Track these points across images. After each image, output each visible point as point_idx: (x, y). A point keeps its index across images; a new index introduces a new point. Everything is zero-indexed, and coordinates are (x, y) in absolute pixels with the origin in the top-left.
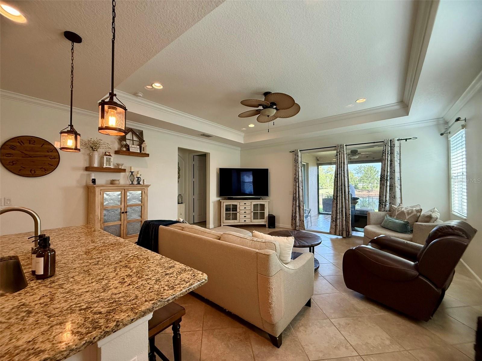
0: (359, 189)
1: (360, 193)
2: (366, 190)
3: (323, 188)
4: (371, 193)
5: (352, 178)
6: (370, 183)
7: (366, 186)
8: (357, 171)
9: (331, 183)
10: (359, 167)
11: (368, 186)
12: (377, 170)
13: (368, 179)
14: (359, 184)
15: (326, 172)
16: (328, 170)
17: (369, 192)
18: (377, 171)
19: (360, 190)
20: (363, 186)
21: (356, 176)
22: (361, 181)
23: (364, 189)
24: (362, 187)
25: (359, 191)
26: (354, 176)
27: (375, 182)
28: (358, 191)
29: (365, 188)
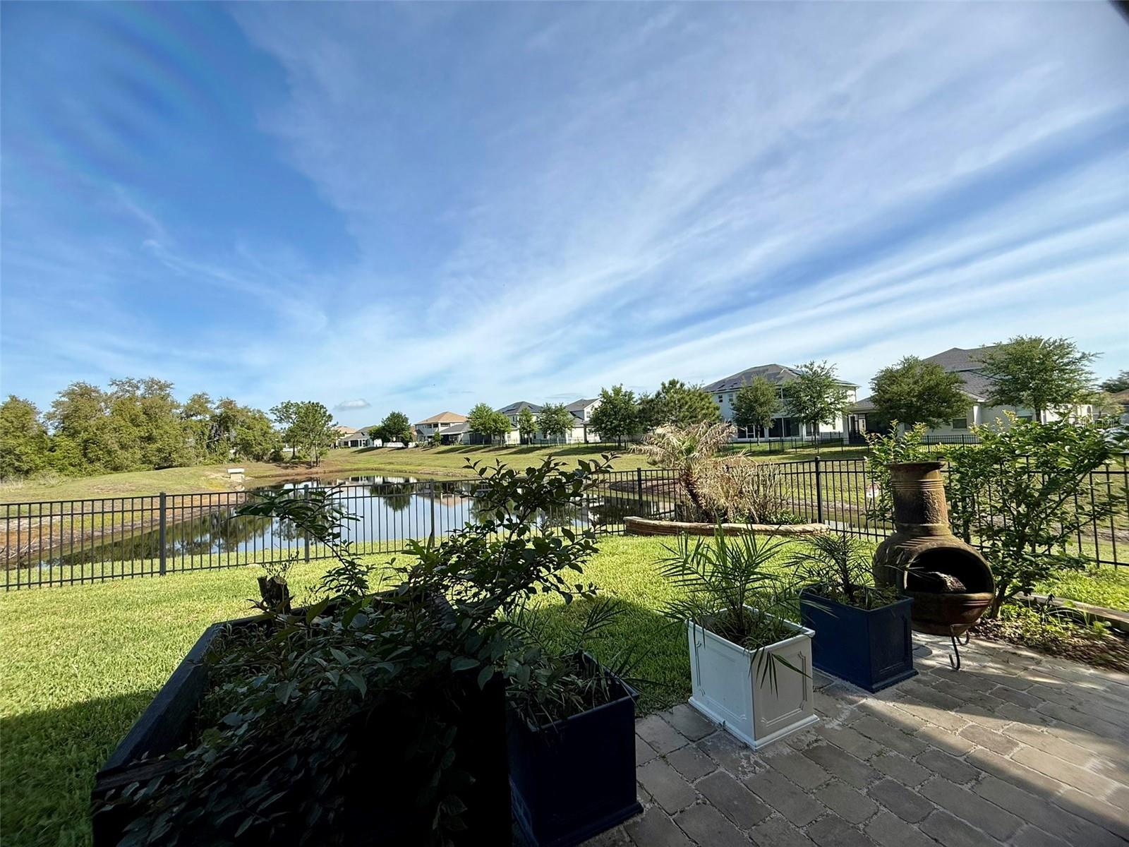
0: (286, 460)
1: (289, 471)
2: (299, 463)
3: (170, 466)
4: (314, 470)
5: (265, 432)
6: (312, 444)
7: (300, 454)
8: (278, 414)
9: (202, 447)
10: (284, 405)
11: (308, 453)
12: (328, 413)
13: (306, 435)
14: (285, 449)
15: (183, 415)
16: (190, 410)
18: (327, 415)
20: (294, 453)
21: (277, 426)
23: (297, 460)
24: (292, 455)
25: (287, 468)
26: (270, 428)
28: (284, 465)
29: (299, 458)
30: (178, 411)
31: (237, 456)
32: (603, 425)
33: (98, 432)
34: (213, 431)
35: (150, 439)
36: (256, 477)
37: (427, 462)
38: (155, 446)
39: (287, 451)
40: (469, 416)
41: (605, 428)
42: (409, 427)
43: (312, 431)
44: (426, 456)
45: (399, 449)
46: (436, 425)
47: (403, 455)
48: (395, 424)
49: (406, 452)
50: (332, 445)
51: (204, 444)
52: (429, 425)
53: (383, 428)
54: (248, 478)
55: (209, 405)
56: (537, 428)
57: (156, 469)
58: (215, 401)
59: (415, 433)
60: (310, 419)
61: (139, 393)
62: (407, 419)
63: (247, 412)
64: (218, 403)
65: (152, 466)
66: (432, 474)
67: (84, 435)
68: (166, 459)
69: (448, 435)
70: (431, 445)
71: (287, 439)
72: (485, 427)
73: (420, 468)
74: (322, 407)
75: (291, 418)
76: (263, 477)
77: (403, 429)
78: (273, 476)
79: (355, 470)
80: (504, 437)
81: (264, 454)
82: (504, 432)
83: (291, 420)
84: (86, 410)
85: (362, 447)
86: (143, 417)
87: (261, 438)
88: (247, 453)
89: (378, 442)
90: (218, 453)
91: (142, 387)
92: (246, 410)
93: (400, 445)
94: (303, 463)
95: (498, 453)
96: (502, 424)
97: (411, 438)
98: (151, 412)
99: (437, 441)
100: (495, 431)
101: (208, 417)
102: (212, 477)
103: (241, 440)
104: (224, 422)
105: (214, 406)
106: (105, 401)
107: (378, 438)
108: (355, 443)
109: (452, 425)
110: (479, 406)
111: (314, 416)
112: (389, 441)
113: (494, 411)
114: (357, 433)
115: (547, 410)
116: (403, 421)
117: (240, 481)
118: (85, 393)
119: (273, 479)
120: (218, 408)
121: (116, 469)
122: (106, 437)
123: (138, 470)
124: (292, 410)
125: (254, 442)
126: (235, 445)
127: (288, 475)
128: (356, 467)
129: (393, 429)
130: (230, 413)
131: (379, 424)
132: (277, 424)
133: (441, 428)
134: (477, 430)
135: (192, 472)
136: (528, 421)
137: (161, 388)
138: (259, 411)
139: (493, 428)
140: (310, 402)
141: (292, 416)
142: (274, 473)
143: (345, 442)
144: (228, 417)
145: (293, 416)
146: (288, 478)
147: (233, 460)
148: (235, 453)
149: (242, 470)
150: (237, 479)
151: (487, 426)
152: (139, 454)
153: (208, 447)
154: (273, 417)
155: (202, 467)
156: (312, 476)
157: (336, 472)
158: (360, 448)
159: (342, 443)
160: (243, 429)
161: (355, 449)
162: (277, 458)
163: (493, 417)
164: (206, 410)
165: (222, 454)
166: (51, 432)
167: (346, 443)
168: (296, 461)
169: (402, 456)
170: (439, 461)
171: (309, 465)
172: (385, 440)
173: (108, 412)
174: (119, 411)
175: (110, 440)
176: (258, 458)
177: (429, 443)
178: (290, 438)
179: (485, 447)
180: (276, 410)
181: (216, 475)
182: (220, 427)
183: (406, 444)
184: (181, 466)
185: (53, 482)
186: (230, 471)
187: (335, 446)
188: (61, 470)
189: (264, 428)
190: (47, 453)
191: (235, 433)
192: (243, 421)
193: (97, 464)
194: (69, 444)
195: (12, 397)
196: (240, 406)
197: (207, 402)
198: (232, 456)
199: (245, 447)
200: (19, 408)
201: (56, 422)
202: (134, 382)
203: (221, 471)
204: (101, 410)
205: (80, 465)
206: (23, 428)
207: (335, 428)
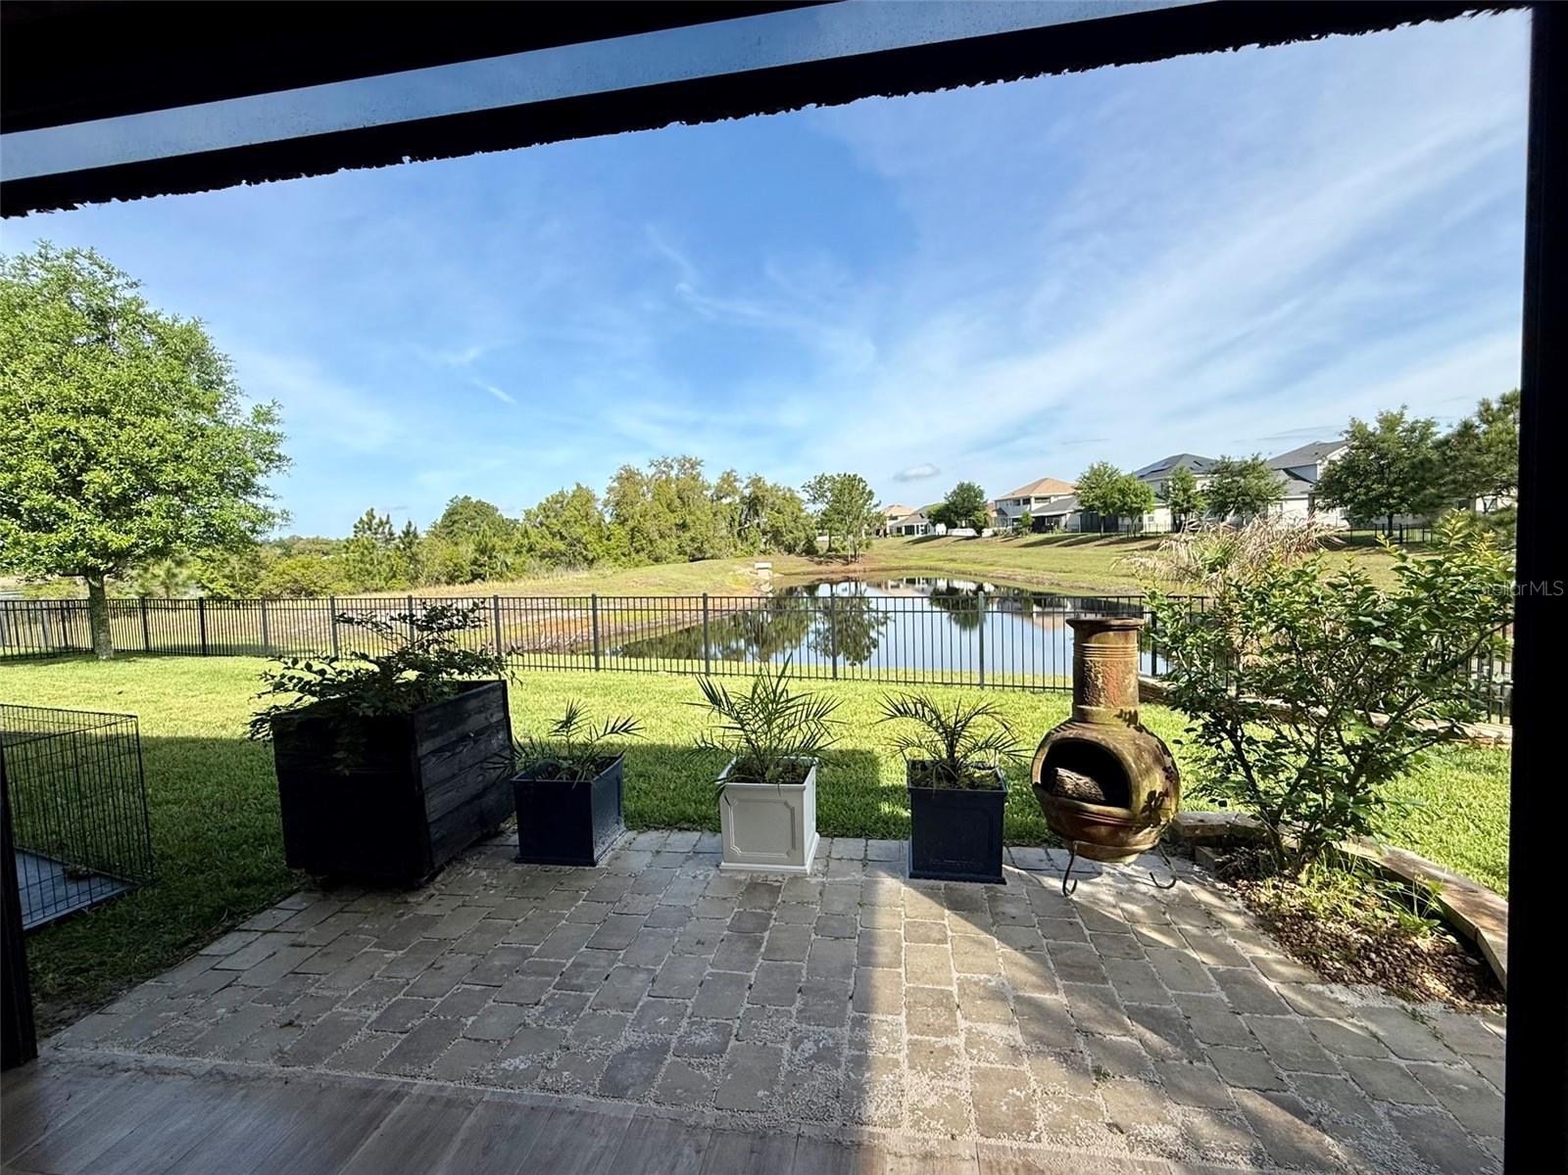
0: (821, 553)
1: (823, 568)
2: (835, 557)
3: (704, 558)
4: (851, 567)
5: (797, 517)
6: (848, 533)
7: (836, 545)
8: (810, 492)
9: (733, 536)
10: (818, 479)
11: (845, 543)
12: (868, 489)
13: (842, 520)
14: (819, 539)
15: (714, 497)
16: (720, 491)
17: (848, 563)
18: (864, 491)
20: (830, 544)
21: (811, 508)
22: (823, 528)
24: (828, 546)
25: (820, 563)
26: (802, 511)
27: (863, 532)
28: (816, 559)
29: (836, 550)
30: (709, 493)
31: (768, 547)
32: (1347, 495)
33: (642, 520)
34: (743, 516)
35: (683, 526)
36: (785, 574)
37: (1004, 560)
38: (688, 535)
39: (822, 542)
40: (1077, 484)
41: (1351, 500)
42: (985, 506)
43: (848, 513)
44: (1004, 550)
45: (968, 538)
46: (1027, 501)
47: (972, 548)
48: (964, 500)
49: (978, 544)
50: (881, 532)
51: (735, 532)
52: (1017, 502)
53: (947, 508)
54: (777, 575)
55: (737, 484)
56: (1202, 503)
57: (691, 561)
58: (743, 479)
59: (995, 515)
60: (846, 498)
61: (673, 474)
62: (980, 494)
63: (777, 491)
64: (746, 481)
65: (687, 558)
66: (1008, 579)
67: (631, 523)
68: (699, 549)
69: (1043, 517)
70: (1017, 532)
71: (821, 526)
72: (1105, 502)
73: (991, 568)
74: (861, 480)
75: (826, 497)
76: (795, 574)
77: (976, 509)
78: (804, 574)
79: (904, 568)
80: (1140, 520)
81: (796, 545)
82: (1140, 511)
83: (826, 500)
84: (631, 495)
85: (920, 535)
86: (677, 502)
87: (792, 524)
88: (778, 543)
89: (941, 528)
90: (749, 543)
91: (676, 466)
92: (775, 488)
93: (971, 532)
94: (839, 557)
95: (1124, 547)
96: (1136, 496)
97: (986, 522)
98: (684, 495)
99: (1025, 526)
100: (1121, 509)
101: (737, 499)
102: (740, 572)
103: (772, 526)
104: (754, 504)
105: (743, 485)
106: (646, 484)
107: (940, 522)
108: (910, 530)
109: (1053, 500)
110: (1096, 467)
111: (850, 494)
112: (955, 526)
113: (1123, 474)
114: (914, 514)
115: (1223, 469)
116: (976, 496)
117: (767, 578)
118: (628, 477)
119: (806, 577)
120: (747, 487)
121: (657, 560)
122: (648, 524)
123: (675, 561)
124: (826, 487)
125: (784, 529)
126: (764, 533)
127: (821, 573)
128: (905, 564)
129: (961, 510)
130: (760, 494)
131: (943, 502)
132: (811, 505)
133: (1035, 506)
134: (1091, 507)
135: (722, 565)
136: (1185, 491)
137: (693, 467)
138: (789, 489)
139: (1119, 504)
140: (845, 475)
141: (826, 494)
142: (806, 569)
143: (898, 528)
144: (757, 497)
145: (828, 494)
146: (823, 577)
147: (763, 552)
148: (766, 544)
149: (769, 565)
150: (765, 575)
151: (1108, 501)
152: (675, 544)
153: (739, 535)
154: (805, 496)
155: (734, 560)
156: (850, 575)
157: (879, 570)
158: (917, 536)
159: (894, 530)
160: (773, 512)
161: (910, 538)
162: (810, 551)
163: (1119, 485)
164: (735, 491)
165: (752, 544)
166: (608, 519)
167: (899, 530)
168: (832, 554)
169: (970, 550)
170: (1024, 559)
171: (847, 561)
172: (951, 525)
173: (649, 496)
174: (657, 496)
175: (650, 526)
176: (790, 550)
177: (1014, 530)
178: (823, 524)
179: (1102, 538)
180: (808, 487)
181: (745, 570)
182: (749, 510)
183: (979, 532)
184: (712, 558)
185: (609, 572)
186: (758, 565)
187: (885, 534)
188: (616, 560)
189: (796, 511)
190: (605, 542)
191: (765, 518)
192: (773, 503)
193: (642, 554)
194: (621, 533)
195: (578, 485)
196: (769, 484)
197: (736, 480)
198: (762, 547)
199: (776, 535)
200: (584, 496)
201: (610, 509)
202: (669, 461)
203: (749, 565)
204: (643, 495)
205: (629, 554)
206: (587, 516)
207: (878, 509)
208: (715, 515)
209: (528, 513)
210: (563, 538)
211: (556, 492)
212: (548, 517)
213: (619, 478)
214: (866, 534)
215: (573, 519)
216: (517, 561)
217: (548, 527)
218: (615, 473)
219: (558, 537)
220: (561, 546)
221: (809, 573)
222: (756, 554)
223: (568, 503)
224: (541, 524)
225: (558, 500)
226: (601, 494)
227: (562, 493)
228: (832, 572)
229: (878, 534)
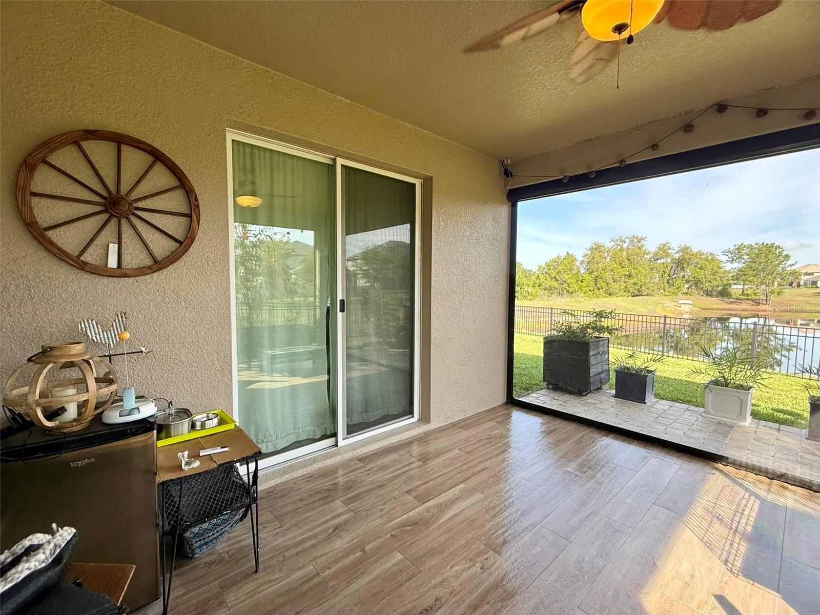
0: (734, 296)
1: (734, 306)
2: (747, 299)
3: (641, 295)
4: (762, 307)
5: (716, 272)
6: (762, 283)
7: (750, 292)
8: (730, 255)
9: (663, 283)
10: (737, 247)
11: (758, 291)
12: (784, 253)
13: (757, 274)
14: (733, 287)
15: (652, 259)
16: (657, 256)
17: (759, 304)
19: (732, 300)
20: (743, 290)
22: (737, 279)
24: (741, 292)
25: (732, 303)
26: (721, 268)
27: (776, 284)
29: (748, 295)
30: (648, 257)
31: (690, 291)
33: (603, 272)
34: (672, 271)
35: (629, 276)
36: (703, 309)
38: (631, 281)
39: (736, 289)
43: (763, 270)
50: (795, 284)
51: (665, 280)
54: (696, 309)
55: (670, 251)
57: (633, 296)
58: (675, 248)
60: (762, 260)
61: (625, 246)
63: (701, 255)
64: (677, 249)
65: (630, 294)
67: (596, 274)
68: (638, 290)
71: (736, 278)
74: (778, 247)
75: (743, 259)
76: (710, 309)
78: (718, 309)
81: (713, 290)
83: (743, 261)
84: (598, 258)
86: (627, 262)
87: (712, 276)
88: (698, 289)
90: (675, 287)
91: (627, 241)
92: (700, 253)
94: (751, 300)
98: (632, 258)
101: (669, 260)
102: (667, 305)
103: (694, 277)
104: (680, 264)
105: (674, 252)
106: (607, 252)
111: (766, 257)
117: (688, 310)
118: (596, 248)
119: (718, 311)
120: (677, 253)
121: (610, 295)
122: (606, 274)
123: (622, 296)
124: (744, 252)
125: (704, 280)
126: (688, 282)
127: (732, 310)
130: (687, 257)
132: (729, 264)
135: (654, 300)
137: (639, 242)
138: (711, 254)
140: (763, 244)
141: (744, 257)
142: (720, 306)
143: (812, 282)
144: (684, 259)
145: (746, 257)
146: (733, 312)
147: (686, 294)
148: (688, 288)
149: (690, 302)
150: (686, 308)
152: (623, 285)
153: (668, 282)
154: (725, 258)
155: (662, 297)
156: (760, 313)
157: (789, 311)
159: (809, 283)
160: (696, 269)
162: (724, 293)
164: (668, 255)
165: (678, 288)
166: (582, 271)
168: (745, 297)
173: (608, 259)
174: (614, 259)
175: (608, 275)
176: (708, 294)
178: (738, 277)
180: (728, 252)
181: (670, 304)
182: (677, 267)
184: (648, 295)
185: (581, 299)
186: (681, 302)
187: (799, 285)
188: (585, 293)
189: (715, 268)
190: (580, 283)
191: (689, 272)
192: (697, 263)
193: (601, 290)
194: (589, 278)
195: (567, 253)
196: (695, 250)
197: (669, 249)
198: (685, 290)
199: (697, 283)
200: (570, 258)
201: (584, 266)
202: (623, 238)
203: (674, 301)
204: (605, 258)
205: (593, 290)
206: (571, 269)
207: (793, 268)
208: (652, 269)
209: (540, 267)
210: (557, 280)
211: (555, 256)
212: (550, 269)
213: (591, 249)
214: (779, 285)
215: (563, 271)
216: (534, 291)
217: (549, 275)
218: (589, 246)
219: (554, 279)
220: (555, 284)
221: (722, 309)
222: (680, 294)
223: (561, 262)
224: (546, 273)
225: (556, 261)
226: (580, 257)
227: (558, 257)
228: (744, 310)
229: (791, 284)
